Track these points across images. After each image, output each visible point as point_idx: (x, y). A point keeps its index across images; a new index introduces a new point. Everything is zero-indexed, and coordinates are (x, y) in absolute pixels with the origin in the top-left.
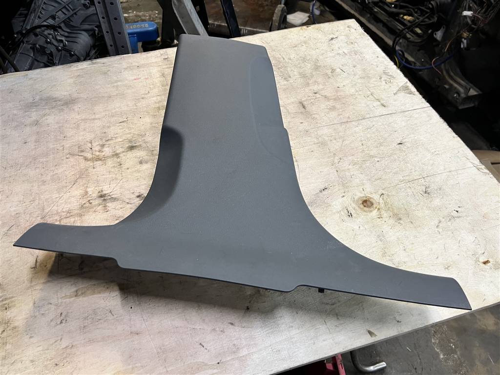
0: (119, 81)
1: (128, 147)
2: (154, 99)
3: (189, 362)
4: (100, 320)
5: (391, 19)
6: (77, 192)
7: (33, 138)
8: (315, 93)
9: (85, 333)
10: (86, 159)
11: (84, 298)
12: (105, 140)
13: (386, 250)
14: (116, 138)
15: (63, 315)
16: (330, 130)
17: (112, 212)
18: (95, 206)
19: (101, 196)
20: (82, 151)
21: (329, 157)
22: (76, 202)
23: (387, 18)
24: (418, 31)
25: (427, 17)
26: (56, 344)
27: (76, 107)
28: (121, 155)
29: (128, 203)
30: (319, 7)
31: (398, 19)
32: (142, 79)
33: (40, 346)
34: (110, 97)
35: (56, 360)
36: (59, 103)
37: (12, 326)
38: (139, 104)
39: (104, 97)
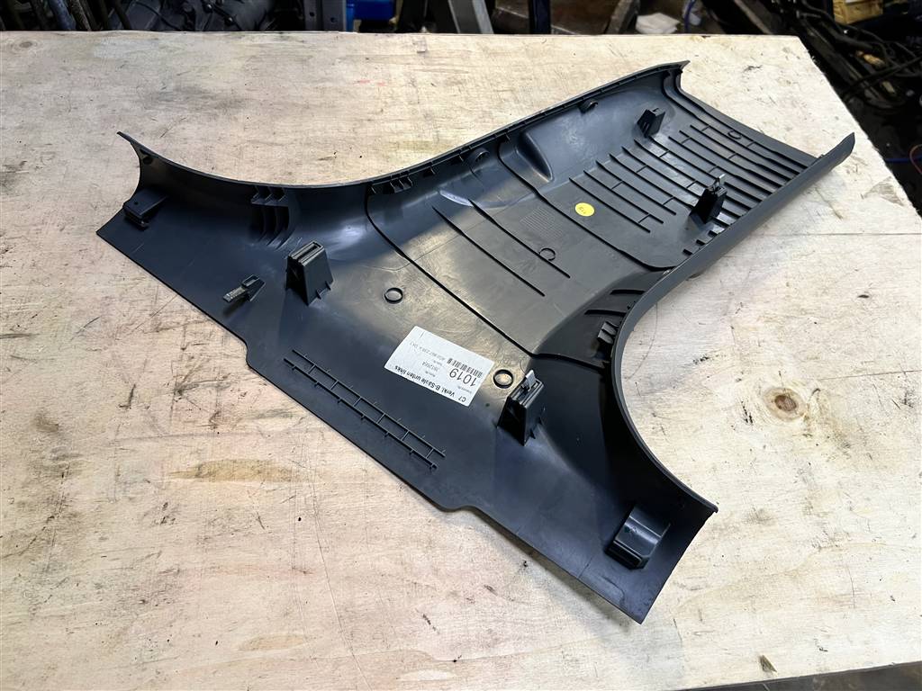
0: (328, 80)
2: (391, 125)
4: (236, 531)
5: (840, 56)
9: (206, 551)
11: (212, 483)
13: (813, 501)
15: (169, 508)
21: (719, 298)
23: (833, 54)
24: (889, 88)
25: (908, 66)
26: (148, 561)
27: (242, 115)
31: (854, 58)
32: (372, 82)
33: (118, 559)
34: (308, 108)
35: (143, 593)
36: (210, 102)
37: (70, 510)
38: (360, 130)
39: (295, 105)
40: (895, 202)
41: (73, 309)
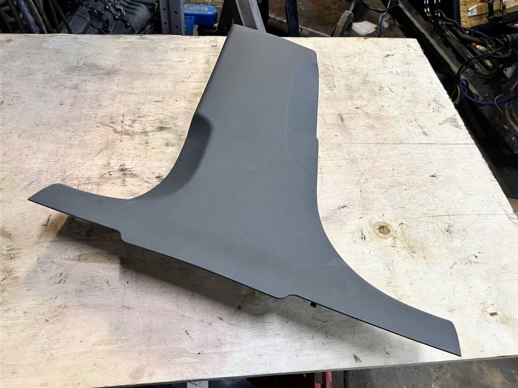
0: (164, 60)
1: (158, 127)
2: (193, 84)
3: (171, 346)
4: (96, 287)
5: (462, 45)
6: (100, 161)
7: (70, 101)
8: (357, 108)
9: (80, 297)
10: (115, 131)
11: (85, 264)
12: (138, 116)
13: (392, 280)
14: (148, 116)
15: (63, 275)
16: (363, 148)
17: (128, 187)
18: (114, 178)
19: (122, 170)
20: (113, 123)
21: (356, 176)
22: (97, 170)
23: (458, 44)
24: (489, 63)
25: (500, 50)
26: (51, 301)
27: (117, 79)
28: (150, 134)
29: (146, 182)
30: (389, 20)
31: (470, 47)
32: (186, 62)
33: (35, 300)
34: (151, 75)
35: (47, 316)
36: (101, 71)
37: (13, 275)
38: (177, 87)
39: (145, 73)
40: (457, 127)
41: (23, 176)
